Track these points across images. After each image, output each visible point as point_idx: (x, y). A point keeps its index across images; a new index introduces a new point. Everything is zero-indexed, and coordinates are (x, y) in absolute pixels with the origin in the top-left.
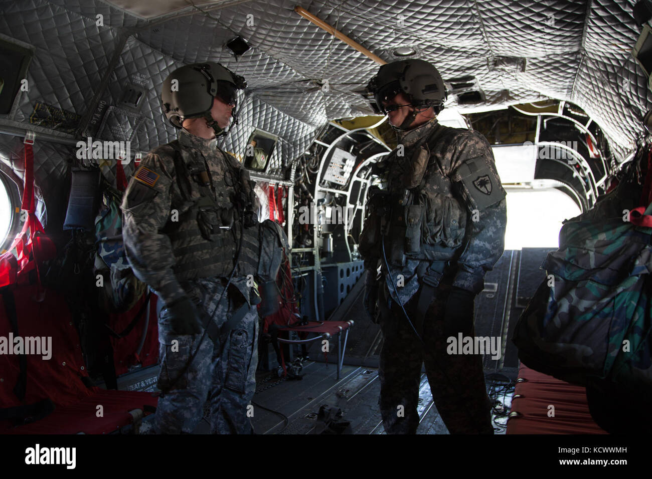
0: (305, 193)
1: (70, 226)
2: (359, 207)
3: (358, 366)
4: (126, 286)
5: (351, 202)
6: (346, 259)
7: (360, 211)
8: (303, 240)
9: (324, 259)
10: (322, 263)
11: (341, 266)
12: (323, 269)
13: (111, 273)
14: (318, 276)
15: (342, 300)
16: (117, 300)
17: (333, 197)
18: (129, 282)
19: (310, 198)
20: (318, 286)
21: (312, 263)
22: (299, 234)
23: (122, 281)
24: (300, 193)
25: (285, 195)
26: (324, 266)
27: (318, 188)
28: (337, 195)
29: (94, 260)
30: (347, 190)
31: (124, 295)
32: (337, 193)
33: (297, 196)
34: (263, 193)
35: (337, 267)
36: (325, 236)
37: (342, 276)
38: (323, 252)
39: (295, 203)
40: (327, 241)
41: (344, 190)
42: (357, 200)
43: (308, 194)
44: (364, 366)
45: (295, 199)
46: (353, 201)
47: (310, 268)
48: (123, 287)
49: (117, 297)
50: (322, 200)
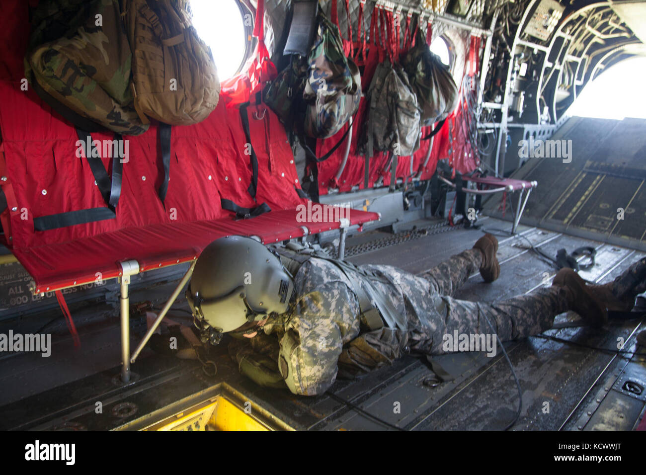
0: (503, 45)
1: (289, 51)
2: (557, 67)
3: (532, 226)
4: (328, 112)
5: (549, 60)
6: (535, 121)
7: (557, 72)
8: (492, 95)
9: (511, 119)
10: (508, 123)
11: (528, 127)
12: (509, 128)
13: (317, 98)
14: (504, 135)
15: (523, 163)
16: (319, 123)
17: (531, 53)
18: (330, 107)
19: (508, 51)
20: (502, 146)
21: (499, 120)
22: (490, 88)
23: (325, 106)
24: (497, 46)
25: (482, 45)
26: (511, 125)
27: (517, 41)
28: (535, 52)
29: (305, 85)
30: (547, 45)
31: (325, 119)
32: (537, 48)
33: (494, 48)
34: (460, 41)
35: (523, 129)
36: (517, 95)
37: (527, 137)
38: (512, 112)
39: (491, 55)
40: (518, 100)
41: (544, 46)
42: (556, 58)
43: (506, 47)
44: (539, 227)
45: (492, 51)
46: (552, 59)
47: (497, 125)
48: (325, 112)
49: (320, 121)
50: (518, 55)
